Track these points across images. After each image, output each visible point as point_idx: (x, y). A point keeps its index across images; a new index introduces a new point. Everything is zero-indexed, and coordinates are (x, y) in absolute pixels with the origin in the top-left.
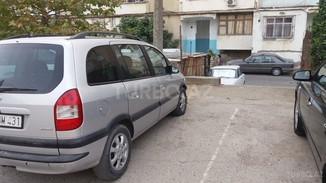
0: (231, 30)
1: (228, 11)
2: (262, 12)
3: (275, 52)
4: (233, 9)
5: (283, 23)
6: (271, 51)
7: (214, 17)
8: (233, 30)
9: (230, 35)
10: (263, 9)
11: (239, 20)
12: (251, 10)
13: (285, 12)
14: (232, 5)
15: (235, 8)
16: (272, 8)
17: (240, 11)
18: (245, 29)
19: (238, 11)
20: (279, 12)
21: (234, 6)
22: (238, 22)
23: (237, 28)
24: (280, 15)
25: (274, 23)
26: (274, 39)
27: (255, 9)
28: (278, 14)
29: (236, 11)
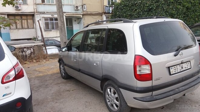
0: (19, 26)
1: (16, 13)
2: (41, 15)
3: (52, 38)
4: (19, 12)
5: (54, 21)
6: (50, 37)
7: (6, 17)
8: (21, 26)
9: (19, 29)
10: (39, 13)
11: (24, 19)
12: (32, 13)
13: (54, 15)
14: (19, 9)
15: (20, 12)
16: (44, 12)
17: (25, 13)
18: (29, 25)
19: (23, 13)
20: (51, 15)
21: (20, 10)
22: (23, 21)
23: (23, 24)
24: (52, 17)
25: (49, 21)
26: (51, 30)
27: (34, 12)
28: (50, 16)
29: (22, 13)
